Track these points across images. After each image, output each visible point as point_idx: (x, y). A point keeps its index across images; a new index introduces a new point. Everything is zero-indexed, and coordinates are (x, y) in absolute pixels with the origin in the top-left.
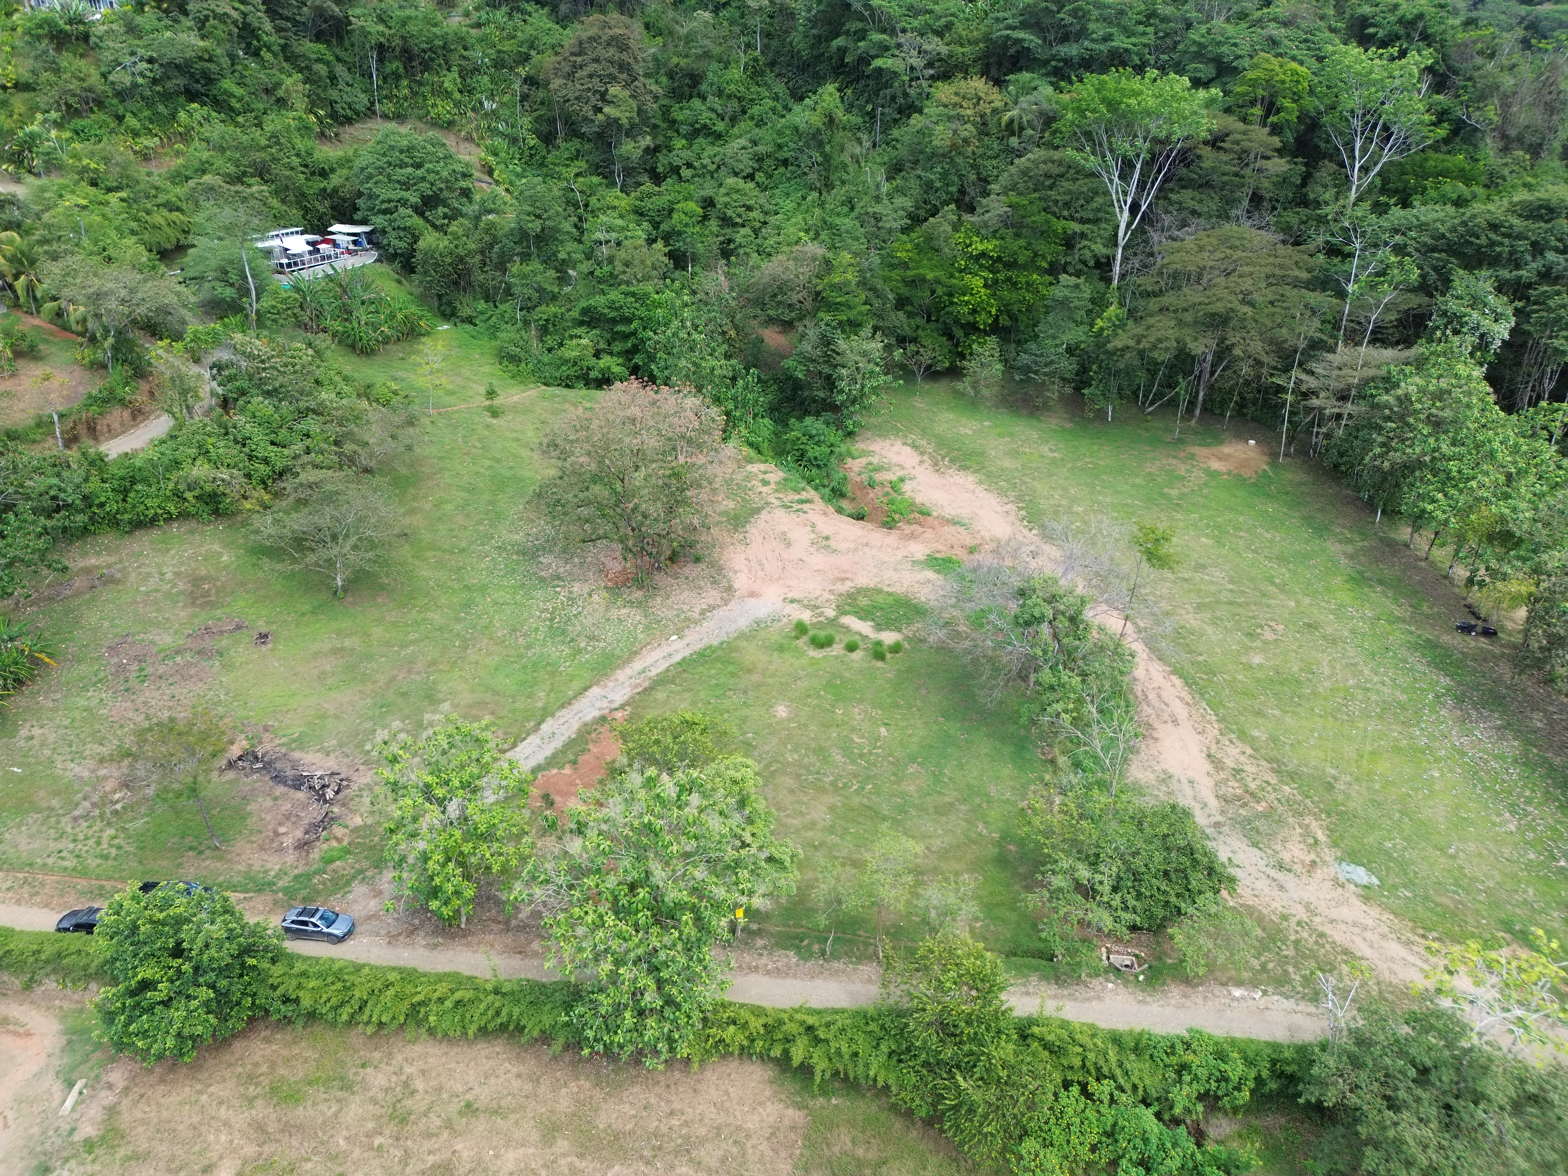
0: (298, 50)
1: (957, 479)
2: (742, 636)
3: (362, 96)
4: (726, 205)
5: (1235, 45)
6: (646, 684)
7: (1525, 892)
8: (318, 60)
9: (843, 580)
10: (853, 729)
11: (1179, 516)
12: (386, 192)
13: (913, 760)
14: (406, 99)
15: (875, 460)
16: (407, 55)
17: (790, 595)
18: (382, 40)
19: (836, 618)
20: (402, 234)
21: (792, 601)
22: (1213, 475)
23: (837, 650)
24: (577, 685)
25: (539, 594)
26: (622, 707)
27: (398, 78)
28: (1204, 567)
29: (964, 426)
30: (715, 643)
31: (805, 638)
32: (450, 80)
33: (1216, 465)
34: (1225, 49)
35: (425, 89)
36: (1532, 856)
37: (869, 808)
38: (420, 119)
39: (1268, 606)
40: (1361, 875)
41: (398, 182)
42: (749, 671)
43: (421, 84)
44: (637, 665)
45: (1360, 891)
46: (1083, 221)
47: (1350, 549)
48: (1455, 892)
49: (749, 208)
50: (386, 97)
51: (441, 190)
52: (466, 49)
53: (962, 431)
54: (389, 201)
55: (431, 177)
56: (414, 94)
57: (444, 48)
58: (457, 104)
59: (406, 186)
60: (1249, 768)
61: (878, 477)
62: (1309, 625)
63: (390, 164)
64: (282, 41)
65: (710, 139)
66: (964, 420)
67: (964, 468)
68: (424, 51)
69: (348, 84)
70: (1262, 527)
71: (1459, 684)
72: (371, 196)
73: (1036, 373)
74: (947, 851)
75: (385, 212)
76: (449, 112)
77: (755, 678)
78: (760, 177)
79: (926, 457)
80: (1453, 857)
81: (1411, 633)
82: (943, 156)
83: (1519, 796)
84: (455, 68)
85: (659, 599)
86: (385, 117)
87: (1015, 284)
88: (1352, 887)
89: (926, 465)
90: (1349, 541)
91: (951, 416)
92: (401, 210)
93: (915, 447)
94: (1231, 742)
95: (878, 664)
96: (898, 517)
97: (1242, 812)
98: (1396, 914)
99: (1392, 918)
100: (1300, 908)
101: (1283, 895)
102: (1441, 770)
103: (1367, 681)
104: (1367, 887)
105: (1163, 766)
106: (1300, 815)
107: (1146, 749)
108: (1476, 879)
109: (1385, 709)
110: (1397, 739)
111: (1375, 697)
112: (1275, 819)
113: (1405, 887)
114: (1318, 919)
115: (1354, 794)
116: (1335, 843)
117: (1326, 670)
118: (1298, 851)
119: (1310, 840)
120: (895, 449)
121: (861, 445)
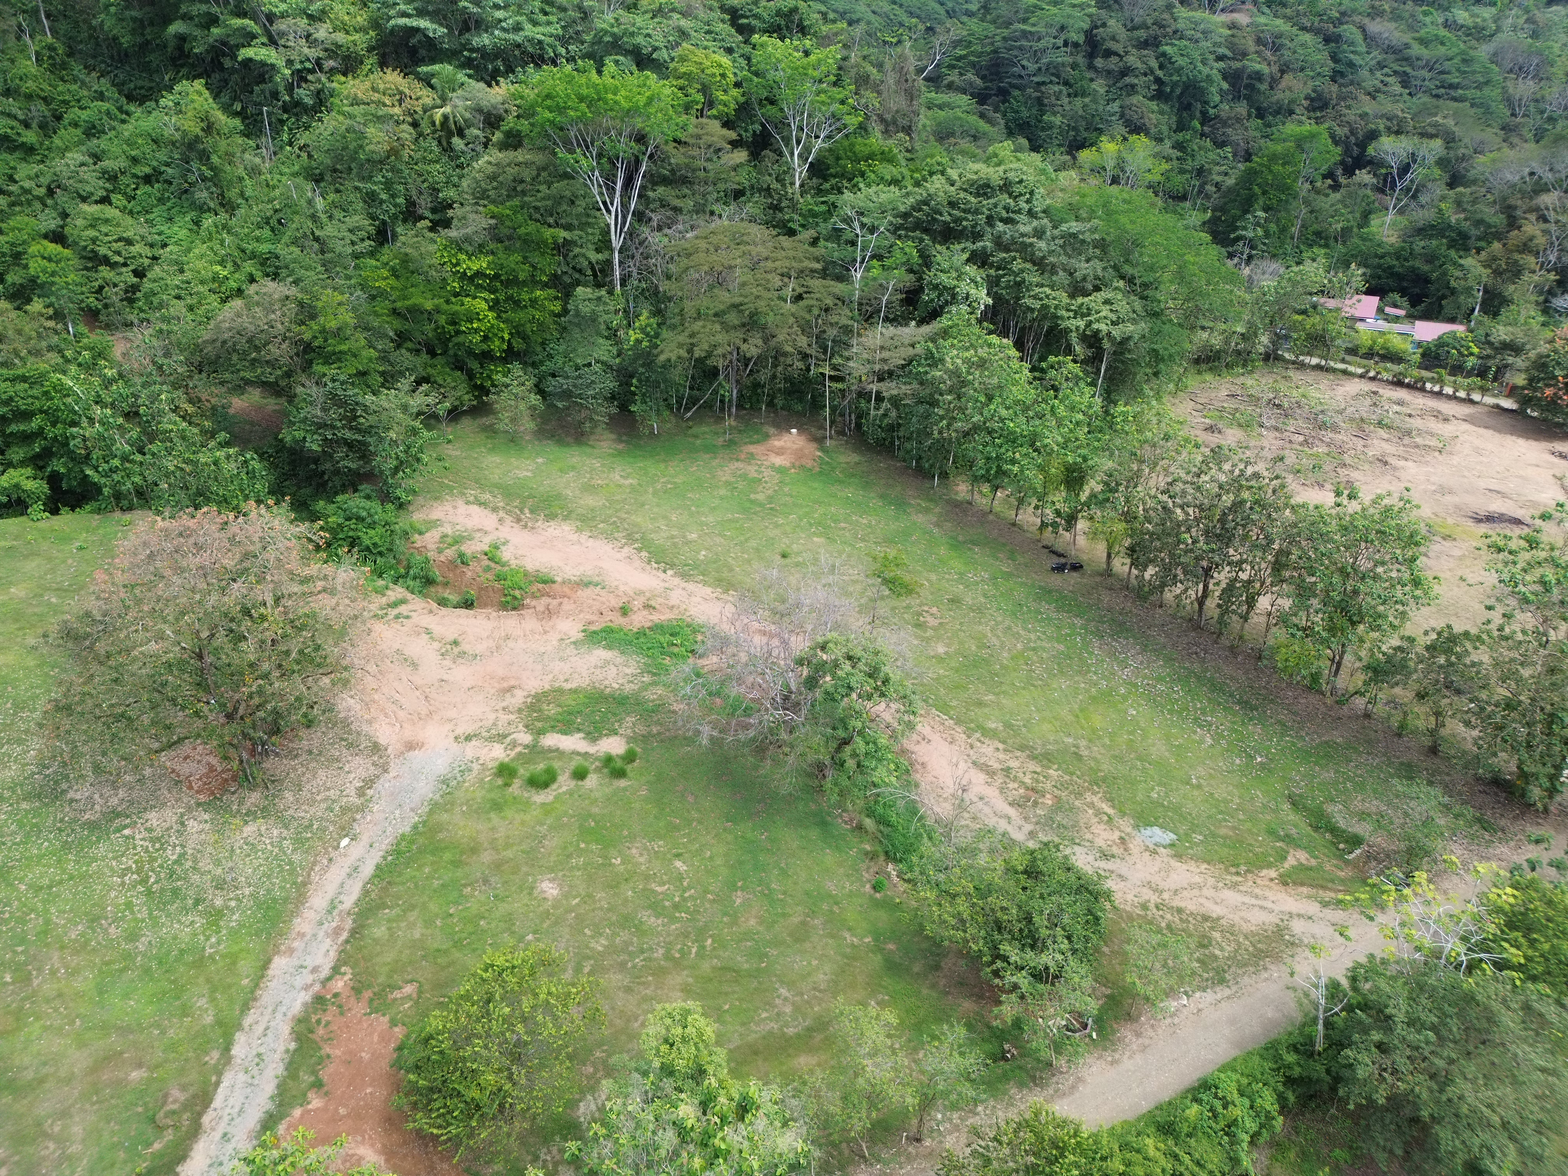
1: (551, 531)
2: (435, 807)
5: (650, 35)
6: (349, 924)
7: (1257, 796)
9: (509, 690)
10: (647, 877)
17: (460, 732)
19: (536, 742)
21: (468, 738)
23: (564, 783)
24: (246, 966)
30: (406, 829)
31: (517, 783)
34: (640, 40)
40: (1160, 835)
42: (474, 850)
44: (317, 901)
46: (569, 227)
47: (932, 517)
53: (520, 474)
62: (952, 601)
66: (514, 461)
70: (855, 514)
71: (1089, 620)
77: (487, 857)
78: (120, 199)
81: (1025, 584)
82: (381, 162)
83: (1195, 709)
88: (1163, 850)
89: (510, 523)
90: (927, 510)
91: (497, 459)
95: (622, 783)
96: (517, 593)
97: (1039, 812)
98: (1207, 862)
99: (1207, 866)
100: (1147, 891)
101: (1128, 884)
102: (1133, 706)
103: (1028, 641)
104: (1172, 845)
105: (949, 790)
106: (1080, 794)
107: (922, 778)
108: (1226, 800)
109: (1059, 663)
110: (1087, 690)
111: (1044, 655)
112: (1067, 808)
113: (1193, 831)
114: (1166, 896)
115: (1098, 756)
116: (1122, 812)
117: (995, 640)
118: (1104, 833)
119: (1105, 818)
120: (462, 511)
121: (419, 516)
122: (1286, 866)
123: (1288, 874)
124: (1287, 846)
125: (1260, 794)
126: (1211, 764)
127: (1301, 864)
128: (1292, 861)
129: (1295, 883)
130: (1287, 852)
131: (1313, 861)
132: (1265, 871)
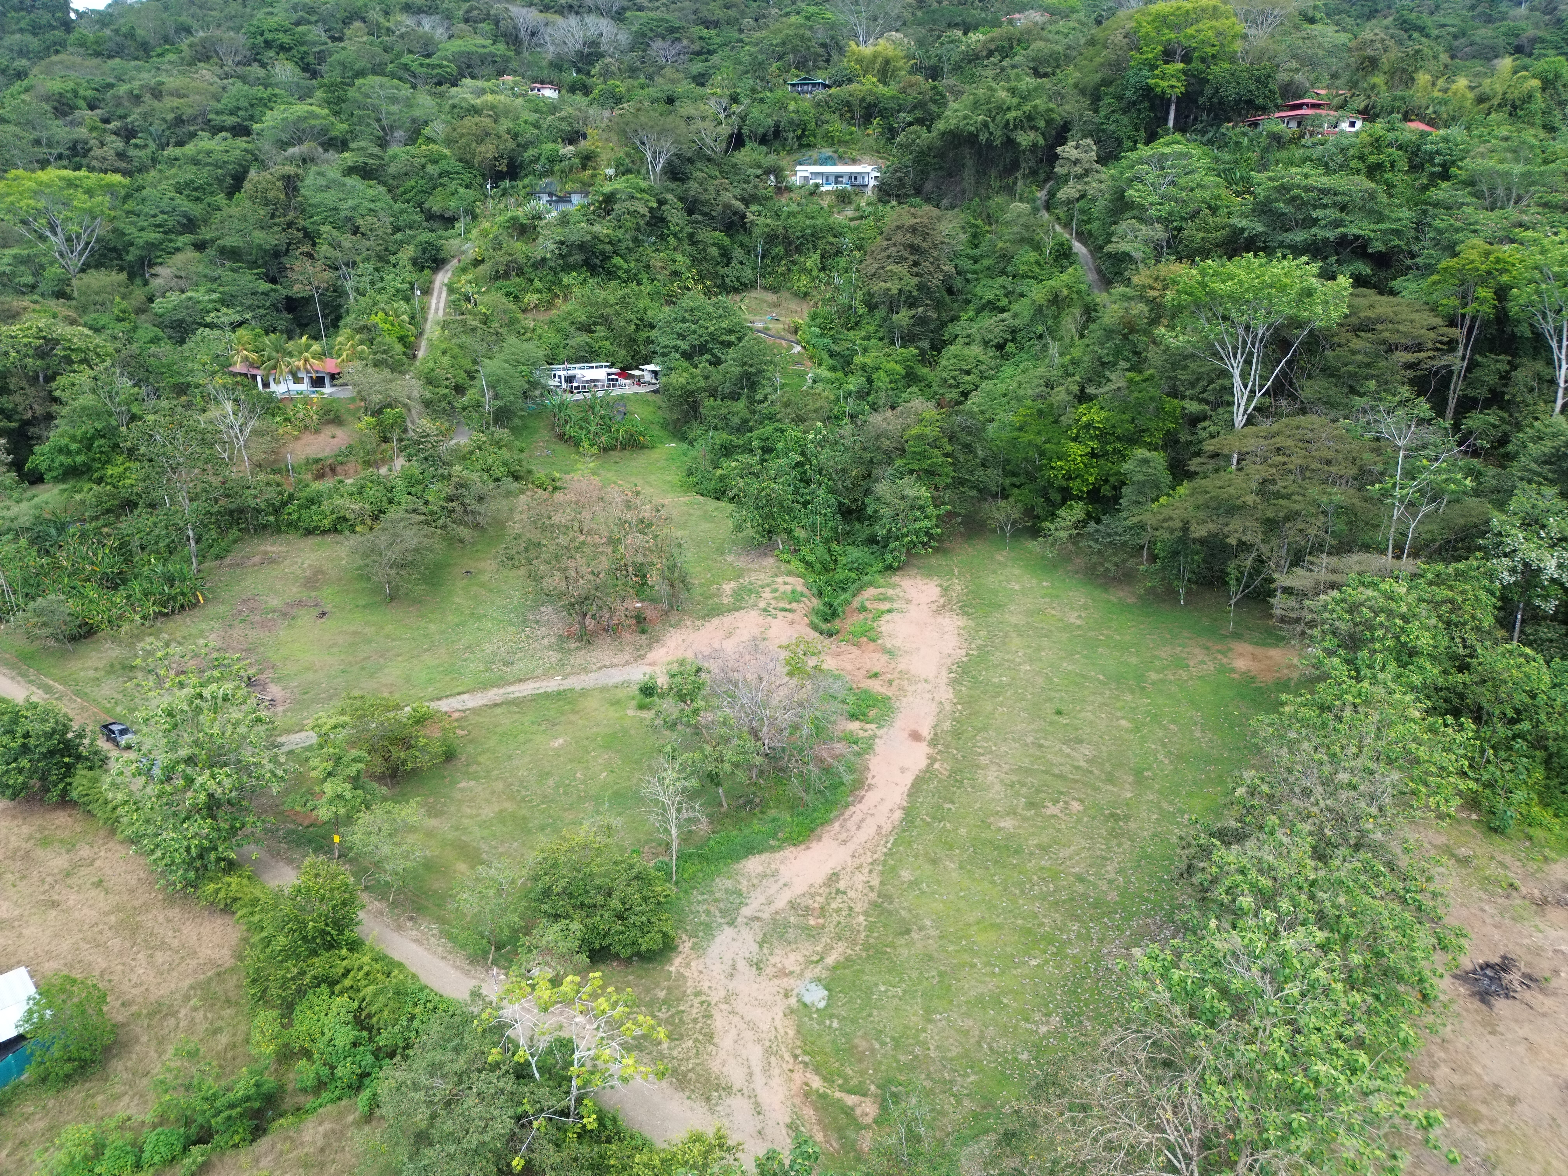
0: (702, 237)
3: (748, 272)
6: (499, 701)
8: (715, 244)
10: (586, 768)
14: (783, 275)
15: (890, 592)
16: (787, 241)
18: (767, 229)
22: (1223, 670)
24: (458, 690)
25: (510, 629)
26: (465, 710)
27: (781, 258)
28: (1081, 741)
30: (579, 688)
32: (812, 260)
35: (795, 268)
38: (788, 290)
39: (1096, 789)
42: (575, 712)
43: (795, 263)
44: (510, 689)
45: (795, 1006)
46: (1206, 402)
50: (768, 273)
51: (706, 341)
52: (835, 236)
53: (1012, 585)
54: (666, 347)
55: (702, 331)
56: (788, 270)
59: (681, 336)
61: (871, 606)
62: (1113, 815)
63: (676, 319)
64: (692, 231)
65: (992, 313)
66: (1026, 577)
67: (965, 614)
68: (798, 238)
69: (741, 263)
70: (1203, 725)
72: (661, 345)
75: (664, 355)
76: (806, 286)
77: (574, 717)
78: (1010, 347)
79: (942, 600)
80: (930, 1021)
83: (1093, 1010)
84: (819, 251)
85: (583, 652)
86: (764, 288)
89: (934, 605)
91: (1017, 571)
93: (945, 589)
96: (849, 638)
97: (792, 919)
98: (798, 1032)
99: (791, 1033)
100: (722, 993)
101: (724, 981)
102: (1046, 962)
103: (1095, 874)
104: (805, 1005)
105: (782, 867)
106: (840, 939)
107: (789, 852)
108: (924, 1045)
109: (1072, 899)
110: (1042, 924)
111: (1080, 888)
112: (813, 934)
113: (841, 1020)
114: (724, 1006)
115: (919, 945)
116: (834, 969)
117: (1065, 853)
118: (792, 961)
119: (815, 958)
120: (924, 588)
121: (896, 579)
122: (838, 1095)
123: (824, 1096)
124: (876, 1096)
125: (973, 1078)
126: (991, 1031)
127: (852, 1109)
128: (851, 1100)
129: (813, 1103)
130: (865, 1095)
131: (868, 1120)
132: (817, 1078)
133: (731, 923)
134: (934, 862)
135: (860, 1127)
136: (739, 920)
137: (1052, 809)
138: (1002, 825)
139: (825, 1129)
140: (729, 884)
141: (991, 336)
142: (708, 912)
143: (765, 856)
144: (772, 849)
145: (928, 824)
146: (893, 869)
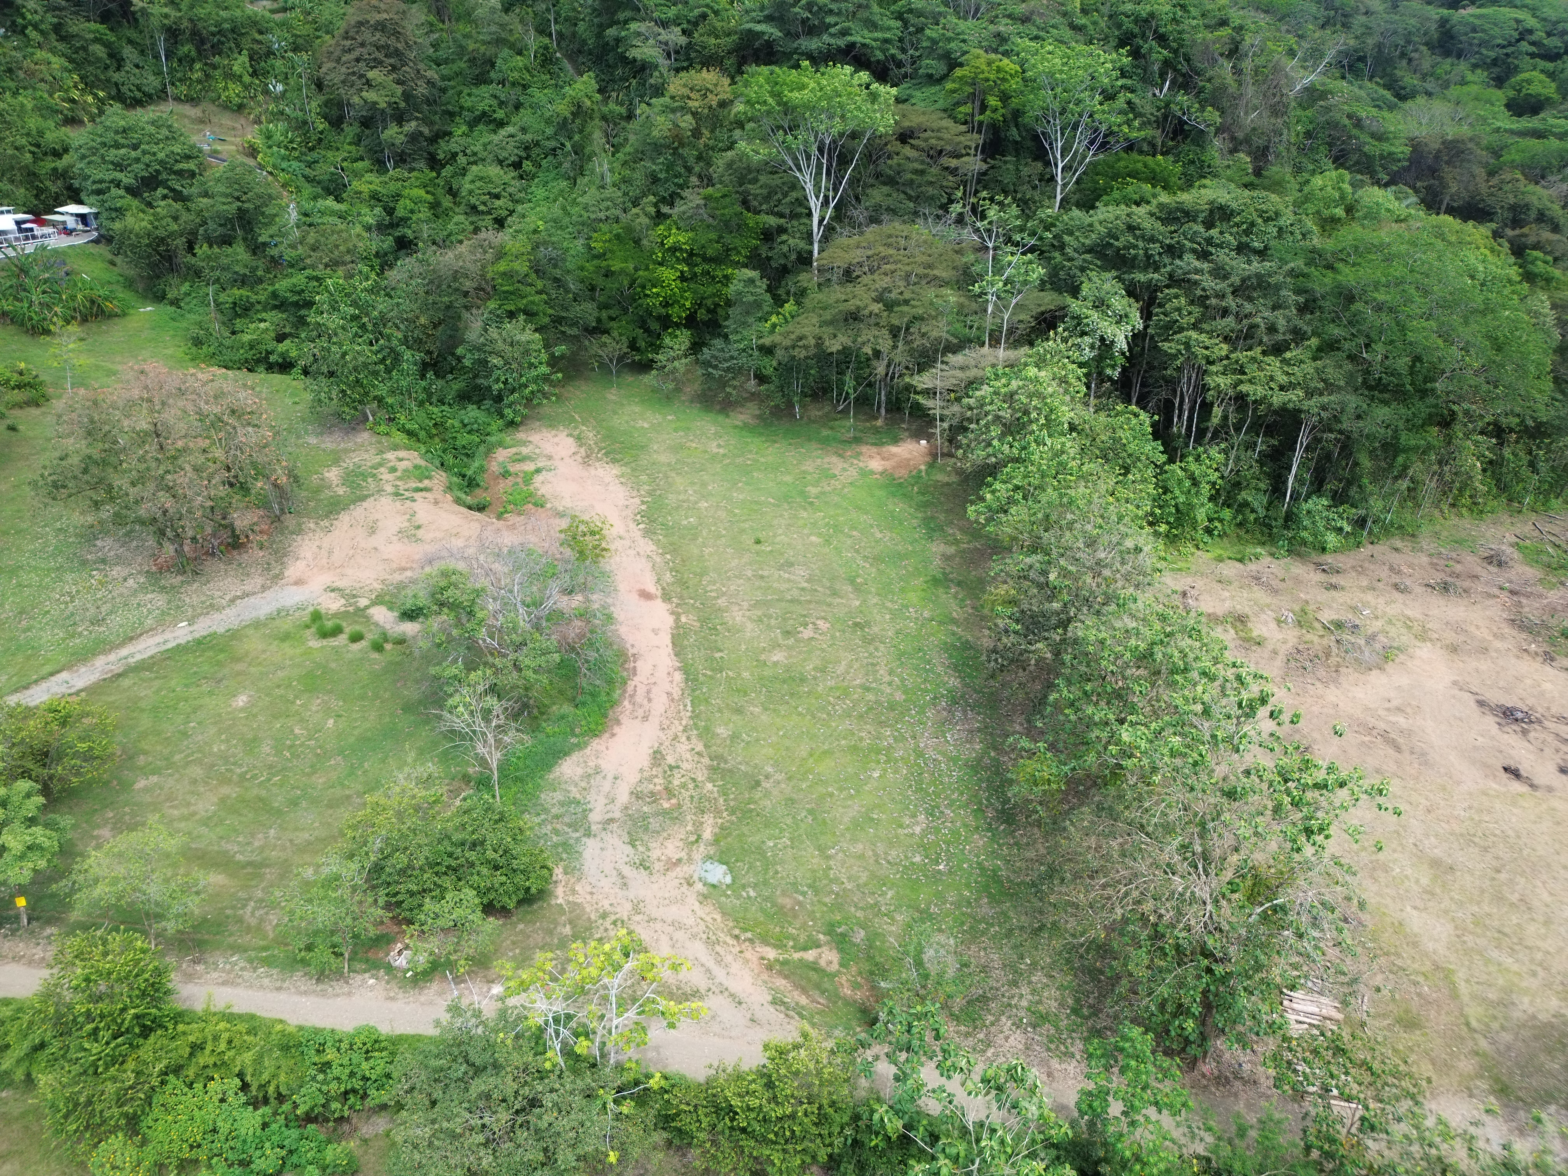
0: (73, 30)
1: (601, 472)
2: (257, 624)
3: (152, 78)
4: (471, 192)
5: (964, 41)
6: (119, 670)
7: (883, 894)
8: (96, 40)
9: (405, 569)
10: (302, 720)
11: (805, 515)
12: (99, 173)
13: (341, 752)
14: (199, 81)
15: (525, 451)
16: (198, 38)
17: (339, 584)
18: (166, 22)
19: (367, 607)
20: (114, 215)
21: (333, 591)
22: (865, 473)
23: (340, 640)
24: (47, 669)
25: (69, 577)
26: (77, 693)
27: (193, 61)
28: (792, 565)
29: (644, 420)
30: (221, 630)
31: (314, 628)
32: (240, 63)
33: (876, 464)
34: (953, 45)
35: (217, 73)
36: (917, 859)
37: (261, 799)
38: (213, 101)
39: (829, 605)
40: (718, 873)
41: (112, 163)
42: (239, 660)
43: (215, 67)
44: (124, 652)
45: (705, 890)
46: (782, 215)
47: (952, 550)
48: (804, 894)
49: (497, 197)
50: (180, 80)
51: (157, 171)
52: (261, 33)
53: (640, 423)
54: (101, 181)
55: (147, 158)
56: (207, 76)
57: (233, 31)
58: (246, 87)
59: (119, 166)
60: (685, 766)
61: (514, 468)
62: (856, 624)
63: (104, 144)
64: (55, 20)
65: (491, 127)
66: (648, 414)
67: (614, 461)
68: (213, 34)
69: (137, 66)
70: (878, 526)
71: (966, 685)
72: (86, 178)
73: (715, 367)
74: (309, 843)
75: (99, 192)
76: (238, 95)
77: (239, 667)
78: (527, 165)
79: (582, 450)
80: (829, 858)
81: (954, 634)
82: (669, 147)
83: (945, 799)
84: (245, 52)
85: (195, 586)
86: (177, 99)
87: (713, 278)
88: (699, 886)
89: (578, 457)
90: (957, 542)
91: (637, 409)
92: (114, 191)
93: (578, 438)
94: (688, 738)
95: (376, 655)
96: (509, 508)
97: (645, 809)
98: (724, 914)
99: (718, 917)
100: (628, 906)
101: (621, 893)
102: (885, 770)
103: (875, 681)
104: (714, 886)
105: (600, 761)
106: (703, 812)
107: (596, 744)
108: (836, 880)
109: (872, 708)
110: (861, 739)
111: (870, 697)
112: (674, 816)
113: (755, 886)
114: (638, 918)
115: (775, 792)
116: (716, 842)
117: (841, 669)
118: (672, 849)
119: (693, 838)
120: (556, 440)
121: (521, 435)
122: (797, 956)
123: (785, 963)
124: (828, 943)
125: (890, 894)
126: (881, 848)
127: (815, 963)
128: (810, 955)
129: (780, 973)
130: (818, 946)
131: (835, 967)
132: (768, 949)
133: (588, 834)
134: (739, 711)
135: (833, 976)
136: (594, 828)
137: (807, 633)
138: (775, 659)
139: (804, 991)
140: (558, 796)
141: (505, 154)
142: (556, 832)
143: (575, 756)
144: (579, 747)
145: (711, 677)
146: (707, 729)
